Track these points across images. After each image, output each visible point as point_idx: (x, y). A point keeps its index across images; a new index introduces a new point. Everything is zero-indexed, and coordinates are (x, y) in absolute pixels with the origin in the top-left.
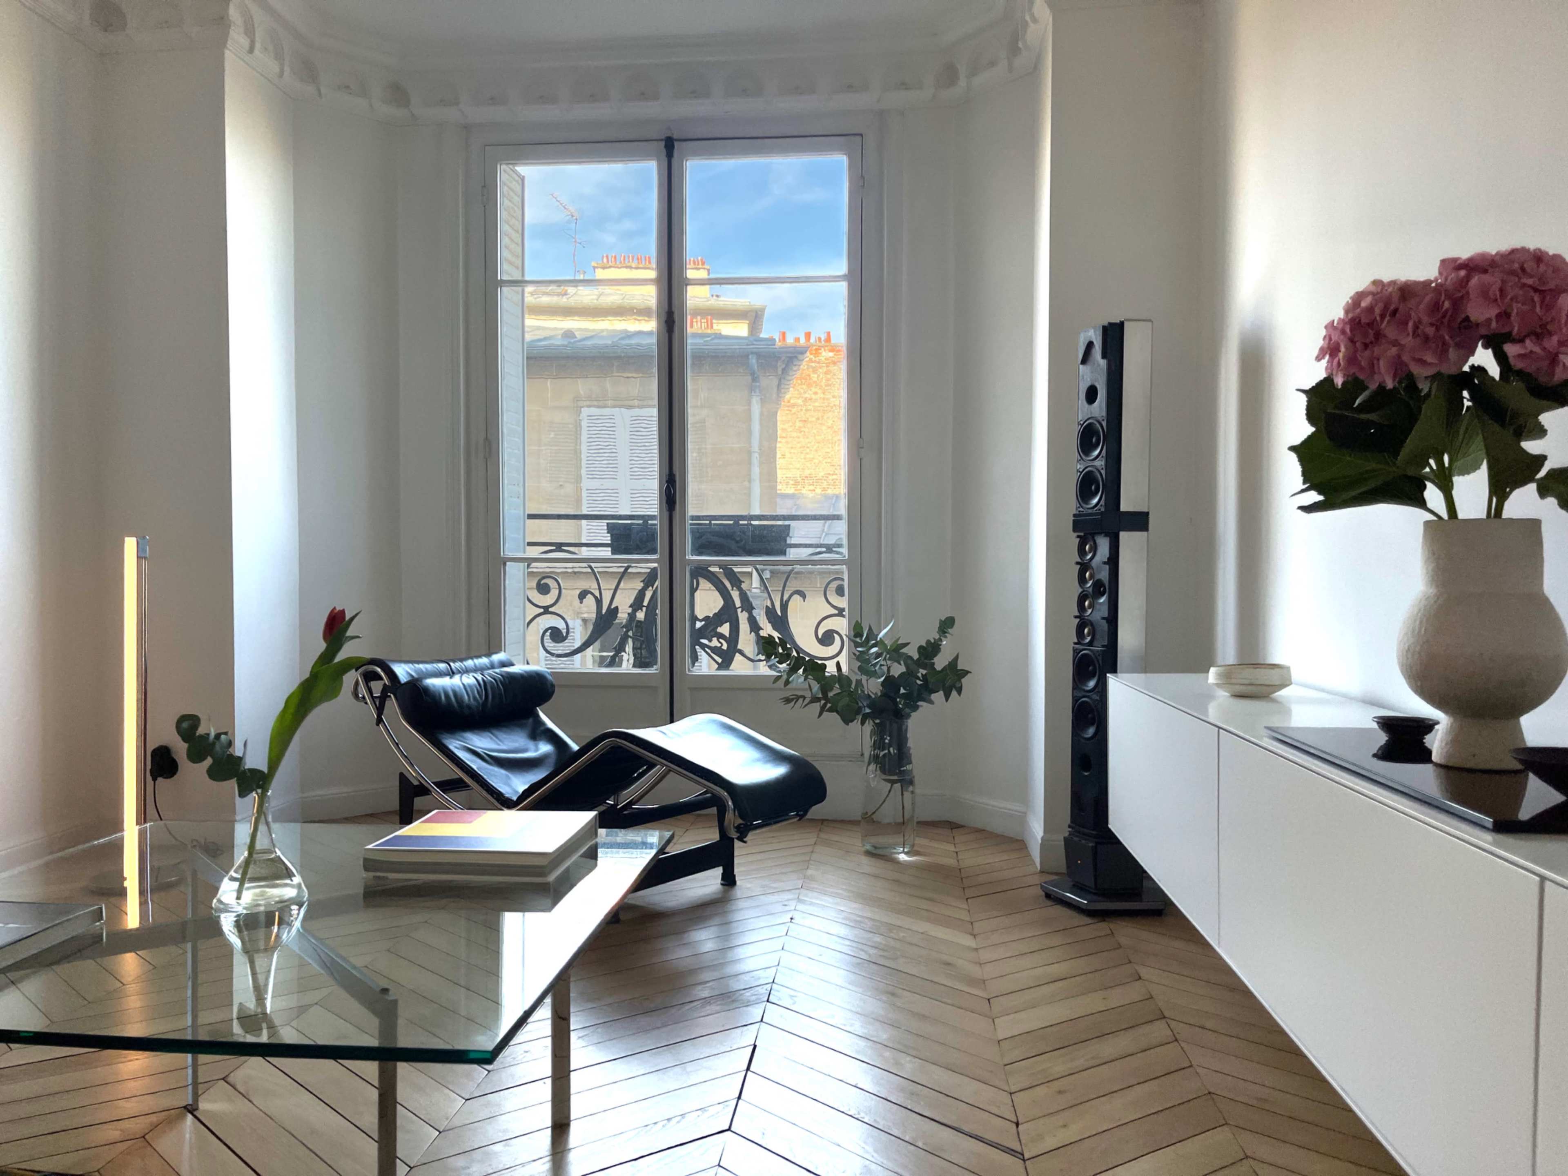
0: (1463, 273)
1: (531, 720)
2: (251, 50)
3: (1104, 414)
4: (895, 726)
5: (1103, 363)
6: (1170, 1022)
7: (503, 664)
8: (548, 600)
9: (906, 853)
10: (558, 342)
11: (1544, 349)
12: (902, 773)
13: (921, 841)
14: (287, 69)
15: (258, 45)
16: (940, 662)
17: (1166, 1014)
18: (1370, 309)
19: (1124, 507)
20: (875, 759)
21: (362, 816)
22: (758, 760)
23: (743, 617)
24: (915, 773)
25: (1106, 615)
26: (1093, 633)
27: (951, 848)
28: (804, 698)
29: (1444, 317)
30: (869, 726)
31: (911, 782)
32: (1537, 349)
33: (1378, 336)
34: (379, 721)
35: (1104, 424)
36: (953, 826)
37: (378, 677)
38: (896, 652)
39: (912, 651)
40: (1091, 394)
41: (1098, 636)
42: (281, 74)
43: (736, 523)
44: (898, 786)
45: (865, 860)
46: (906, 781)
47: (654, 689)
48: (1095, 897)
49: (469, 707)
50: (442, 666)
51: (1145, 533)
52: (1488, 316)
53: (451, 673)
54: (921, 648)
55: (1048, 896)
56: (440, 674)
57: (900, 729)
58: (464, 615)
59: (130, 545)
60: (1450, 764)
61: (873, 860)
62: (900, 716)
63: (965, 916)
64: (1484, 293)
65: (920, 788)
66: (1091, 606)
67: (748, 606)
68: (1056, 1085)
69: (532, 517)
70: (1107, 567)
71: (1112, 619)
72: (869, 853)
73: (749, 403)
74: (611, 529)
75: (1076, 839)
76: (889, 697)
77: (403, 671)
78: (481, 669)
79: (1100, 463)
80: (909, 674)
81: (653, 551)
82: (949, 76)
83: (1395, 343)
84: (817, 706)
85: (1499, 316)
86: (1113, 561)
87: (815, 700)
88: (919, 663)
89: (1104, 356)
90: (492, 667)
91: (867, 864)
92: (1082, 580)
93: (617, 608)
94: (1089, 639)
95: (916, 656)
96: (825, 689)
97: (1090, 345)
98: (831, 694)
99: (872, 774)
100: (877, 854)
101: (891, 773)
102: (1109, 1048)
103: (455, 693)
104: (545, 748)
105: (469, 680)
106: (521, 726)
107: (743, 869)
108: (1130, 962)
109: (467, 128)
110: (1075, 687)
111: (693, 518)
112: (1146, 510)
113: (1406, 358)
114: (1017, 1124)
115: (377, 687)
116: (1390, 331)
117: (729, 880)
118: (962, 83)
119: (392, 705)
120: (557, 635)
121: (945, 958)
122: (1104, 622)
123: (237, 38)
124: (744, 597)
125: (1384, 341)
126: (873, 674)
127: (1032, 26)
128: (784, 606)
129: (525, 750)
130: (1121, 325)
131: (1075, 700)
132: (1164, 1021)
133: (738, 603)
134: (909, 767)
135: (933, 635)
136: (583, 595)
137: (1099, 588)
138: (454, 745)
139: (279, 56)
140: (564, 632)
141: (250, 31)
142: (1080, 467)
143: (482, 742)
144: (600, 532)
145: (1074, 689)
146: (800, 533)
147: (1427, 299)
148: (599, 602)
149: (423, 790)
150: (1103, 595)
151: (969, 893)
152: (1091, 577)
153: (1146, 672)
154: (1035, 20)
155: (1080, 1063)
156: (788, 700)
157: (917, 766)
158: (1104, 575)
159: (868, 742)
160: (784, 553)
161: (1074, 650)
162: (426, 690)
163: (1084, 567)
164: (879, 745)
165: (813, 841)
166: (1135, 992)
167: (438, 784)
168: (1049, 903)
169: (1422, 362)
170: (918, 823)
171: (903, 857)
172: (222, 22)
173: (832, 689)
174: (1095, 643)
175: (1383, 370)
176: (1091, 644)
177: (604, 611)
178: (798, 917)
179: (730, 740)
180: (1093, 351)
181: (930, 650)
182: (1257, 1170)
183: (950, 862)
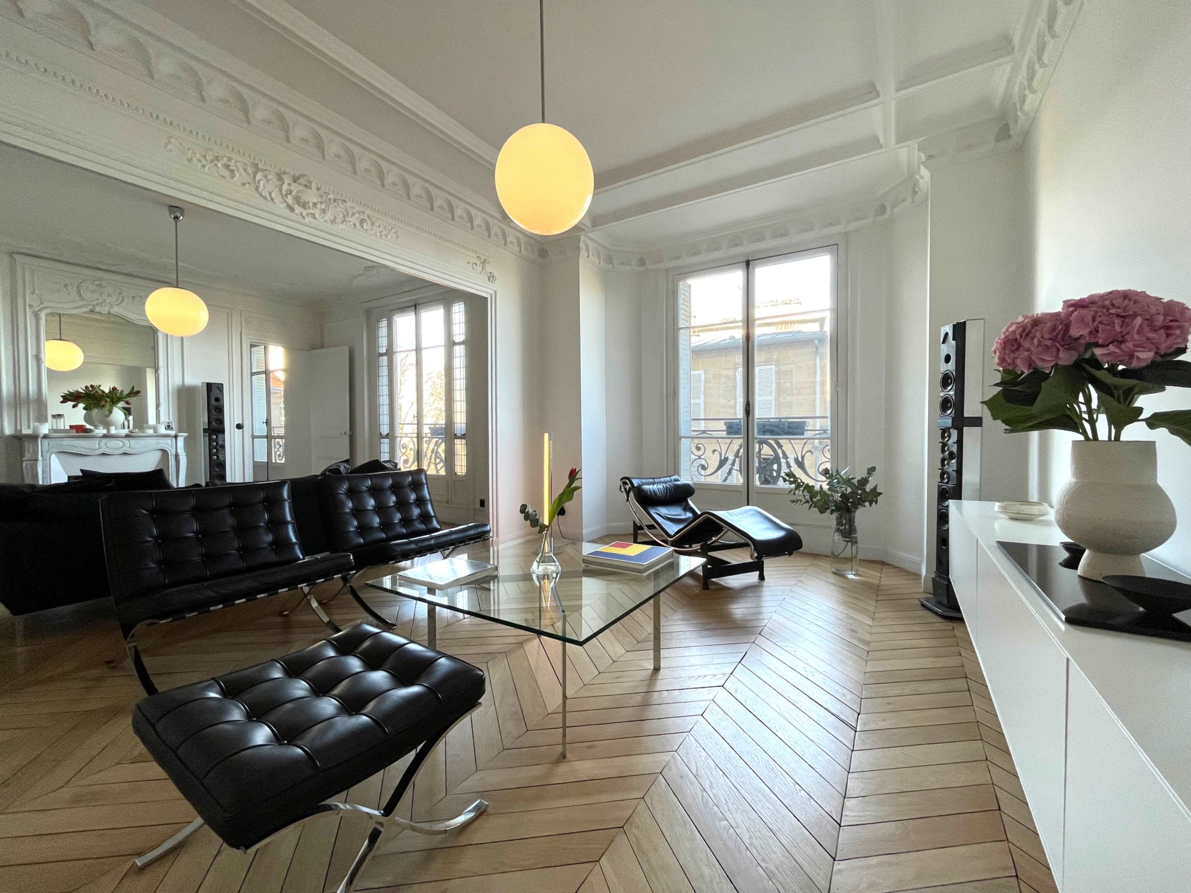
0: (1071, 309)
1: (684, 504)
2: (588, 257)
3: (954, 368)
4: (847, 516)
5: (954, 343)
6: (968, 680)
7: (676, 480)
8: (700, 453)
9: (854, 575)
10: (728, 341)
11: (1122, 350)
12: (851, 538)
13: (861, 569)
14: (602, 262)
15: (590, 255)
16: (868, 488)
17: (968, 676)
18: (1014, 332)
19: (966, 415)
20: (838, 530)
21: (623, 535)
22: (769, 528)
23: (783, 461)
24: (858, 538)
25: (955, 469)
26: (948, 478)
27: (879, 575)
28: (801, 501)
29: (1058, 334)
30: (835, 515)
31: (856, 542)
32: (1117, 350)
33: (1019, 346)
34: (628, 500)
35: (954, 373)
36: (883, 564)
37: (627, 484)
38: (848, 482)
39: (855, 481)
40: (948, 359)
41: (951, 478)
42: (600, 263)
43: (780, 421)
44: (849, 544)
45: (831, 576)
46: (854, 542)
47: (741, 492)
48: (946, 609)
49: (659, 497)
50: (651, 480)
51: (980, 428)
52: (1081, 333)
53: (653, 484)
54: (858, 481)
55: (923, 605)
56: (649, 484)
57: (850, 517)
58: (665, 459)
59: (546, 436)
60: (1085, 576)
61: (835, 576)
62: (849, 511)
63: (872, 609)
64: (1082, 321)
65: (860, 545)
66: (948, 464)
67: (785, 457)
68: (890, 700)
69: (693, 420)
70: (956, 445)
71: (959, 471)
72: (834, 573)
73: (815, 360)
74: (726, 424)
75: (938, 579)
76: (845, 503)
77: (636, 482)
78: (665, 482)
79: (952, 393)
80: (853, 493)
81: (741, 434)
82: (883, 209)
83: (1028, 350)
84: (807, 505)
85: (1091, 333)
86: (960, 442)
87: (807, 502)
88: (858, 488)
89: (953, 340)
90: (671, 481)
91: (832, 578)
92: (943, 451)
93: (728, 458)
94: (946, 481)
95: (856, 483)
96: (811, 498)
97: (947, 334)
98: (815, 500)
99: (837, 537)
100: (838, 574)
101: (845, 537)
102: (925, 687)
103: (654, 491)
104: (689, 515)
105: (660, 486)
106: (680, 505)
107: (769, 573)
108: (958, 645)
109: (667, 270)
110: (939, 504)
111: (758, 419)
112: (980, 416)
113: (1033, 357)
114: (859, 714)
115: (627, 487)
116: (1026, 344)
117: (762, 577)
118: (888, 212)
119: (632, 494)
120: (704, 468)
121: (853, 628)
122: (954, 472)
123: (583, 253)
124: (784, 453)
125: (1022, 349)
126: (837, 492)
127: (921, 181)
128: (803, 458)
129: (680, 515)
130: (965, 322)
131: (939, 510)
132: (965, 679)
133: (781, 455)
134: (856, 535)
135: (865, 475)
136: (714, 451)
137: (951, 455)
138: (652, 512)
139: (599, 257)
140: (706, 466)
141: (588, 251)
142: (942, 394)
143: (663, 510)
144: (722, 426)
145: (938, 505)
146: (810, 424)
147: (1049, 325)
148: (721, 454)
149: (641, 528)
150: (954, 458)
151: (879, 598)
152: (948, 449)
153: (980, 500)
154: (922, 177)
155: (907, 691)
156: (793, 501)
157: (859, 535)
158: (954, 449)
159: (834, 523)
160: (803, 434)
161: (938, 485)
162: (643, 490)
163: (944, 445)
164: (839, 523)
165: (808, 564)
166: (954, 661)
167: (647, 526)
168: (922, 608)
169: (1044, 360)
170: (860, 560)
171: (851, 576)
172: (578, 249)
173: (815, 497)
174: (950, 483)
175: (1020, 364)
176: (947, 483)
177: (723, 458)
178: (787, 599)
179: (759, 519)
180: (948, 337)
181: (864, 482)
182: (990, 767)
183: (875, 581)
